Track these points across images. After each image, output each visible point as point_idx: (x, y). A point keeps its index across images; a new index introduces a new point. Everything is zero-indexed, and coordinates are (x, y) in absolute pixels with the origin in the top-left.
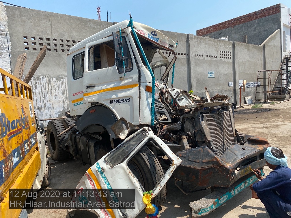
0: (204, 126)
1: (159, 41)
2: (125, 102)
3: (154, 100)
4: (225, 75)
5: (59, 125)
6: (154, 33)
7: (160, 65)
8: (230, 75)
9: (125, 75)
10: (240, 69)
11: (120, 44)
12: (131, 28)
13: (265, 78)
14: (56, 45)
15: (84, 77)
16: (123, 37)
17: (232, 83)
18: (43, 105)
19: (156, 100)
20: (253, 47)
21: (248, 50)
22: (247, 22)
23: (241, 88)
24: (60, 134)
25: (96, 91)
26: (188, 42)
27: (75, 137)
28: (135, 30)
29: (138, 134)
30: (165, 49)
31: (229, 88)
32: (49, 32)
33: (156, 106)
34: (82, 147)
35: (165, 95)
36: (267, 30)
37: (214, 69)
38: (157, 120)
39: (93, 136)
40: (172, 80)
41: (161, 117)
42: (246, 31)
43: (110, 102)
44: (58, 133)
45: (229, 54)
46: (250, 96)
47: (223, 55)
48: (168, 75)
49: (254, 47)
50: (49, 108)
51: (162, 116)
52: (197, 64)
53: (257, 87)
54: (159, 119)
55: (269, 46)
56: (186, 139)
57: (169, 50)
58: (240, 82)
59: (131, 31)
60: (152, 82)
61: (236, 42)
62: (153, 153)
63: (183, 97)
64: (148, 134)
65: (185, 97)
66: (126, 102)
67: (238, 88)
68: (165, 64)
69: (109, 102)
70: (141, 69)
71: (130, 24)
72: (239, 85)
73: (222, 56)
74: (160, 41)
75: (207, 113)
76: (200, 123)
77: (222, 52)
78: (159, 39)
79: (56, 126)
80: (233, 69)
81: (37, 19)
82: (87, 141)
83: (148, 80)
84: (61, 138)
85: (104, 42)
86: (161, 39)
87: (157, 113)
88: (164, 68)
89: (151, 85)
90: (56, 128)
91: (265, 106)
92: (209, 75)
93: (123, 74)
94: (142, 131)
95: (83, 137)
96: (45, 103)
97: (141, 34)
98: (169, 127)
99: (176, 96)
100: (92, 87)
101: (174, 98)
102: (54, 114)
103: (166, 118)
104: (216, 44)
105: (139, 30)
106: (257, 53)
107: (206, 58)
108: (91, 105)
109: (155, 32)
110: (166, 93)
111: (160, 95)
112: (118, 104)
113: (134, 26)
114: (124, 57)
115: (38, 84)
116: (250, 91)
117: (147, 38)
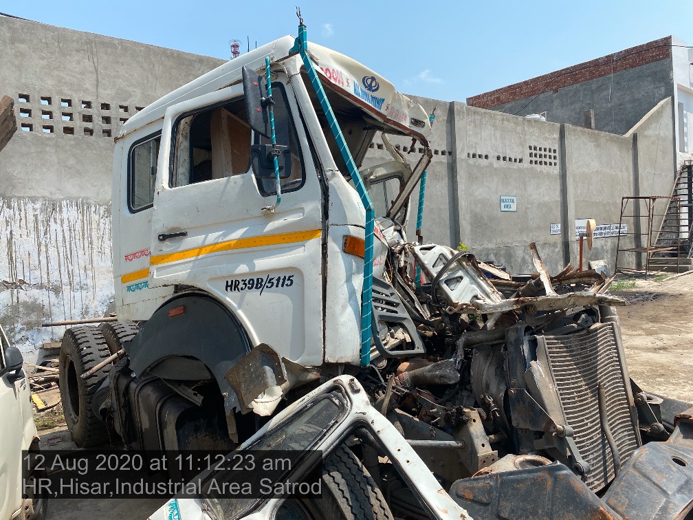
0: (541, 376)
1: (384, 106)
2: (277, 286)
3: (370, 281)
4: (541, 205)
5: (93, 342)
6: (369, 81)
7: (384, 175)
8: (554, 207)
9: (279, 201)
10: (579, 191)
11: (265, 105)
12: (303, 56)
13: (637, 216)
14: (107, 120)
15: (155, 207)
16: (278, 86)
17: (559, 225)
18: (65, 280)
19: (376, 281)
20: (608, 138)
21: (598, 146)
22: (592, 78)
23: (582, 238)
24: (91, 371)
25: (190, 250)
26: (451, 121)
27: (127, 387)
28: (314, 66)
29: (315, 402)
30: (400, 130)
31: (552, 239)
32: (89, 84)
33: (376, 300)
34: (145, 421)
35: (399, 261)
36: (638, 99)
37: (515, 191)
38: (380, 348)
39: (176, 390)
40: (419, 218)
41: (392, 336)
42: (587, 102)
43: (231, 286)
44: (87, 366)
45: (552, 154)
46: (602, 258)
47: (538, 156)
48: (405, 205)
49: (611, 139)
50: (81, 288)
51: (395, 332)
52: (472, 178)
53: (619, 236)
54: (385, 342)
55: (646, 137)
56: (479, 421)
57: (412, 133)
58: (578, 225)
59: (302, 68)
60: (364, 225)
61: (568, 126)
62: (367, 473)
63: (460, 273)
64: (349, 404)
65: (467, 272)
66: (280, 285)
67: (574, 238)
68: (398, 172)
69: (227, 286)
70: (331, 183)
71: (299, 47)
72: (577, 231)
73: (534, 159)
74: (388, 107)
75: (548, 330)
76: (525, 365)
77: (535, 149)
78: (384, 100)
79: (81, 346)
80: (561, 191)
81: (57, 50)
82: (159, 405)
83: (351, 218)
84: (95, 380)
85: (220, 102)
86: (388, 101)
87: (380, 322)
88: (395, 184)
89: (361, 234)
90: (83, 353)
91: (643, 285)
92: (503, 204)
93: (273, 198)
94: (330, 390)
95: (148, 391)
96: (70, 275)
97: (332, 81)
98: (418, 371)
99: (440, 267)
100: (176, 235)
101: (432, 276)
102: (96, 303)
103: (408, 340)
104: (519, 129)
105: (327, 69)
106: (619, 154)
107: (496, 164)
108: (175, 292)
109: (373, 79)
110: (400, 253)
111: (386, 264)
112: (254, 293)
113: (313, 53)
114: (276, 146)
115: (56, 222)
116: (602, 247)
117: (349, 95)
